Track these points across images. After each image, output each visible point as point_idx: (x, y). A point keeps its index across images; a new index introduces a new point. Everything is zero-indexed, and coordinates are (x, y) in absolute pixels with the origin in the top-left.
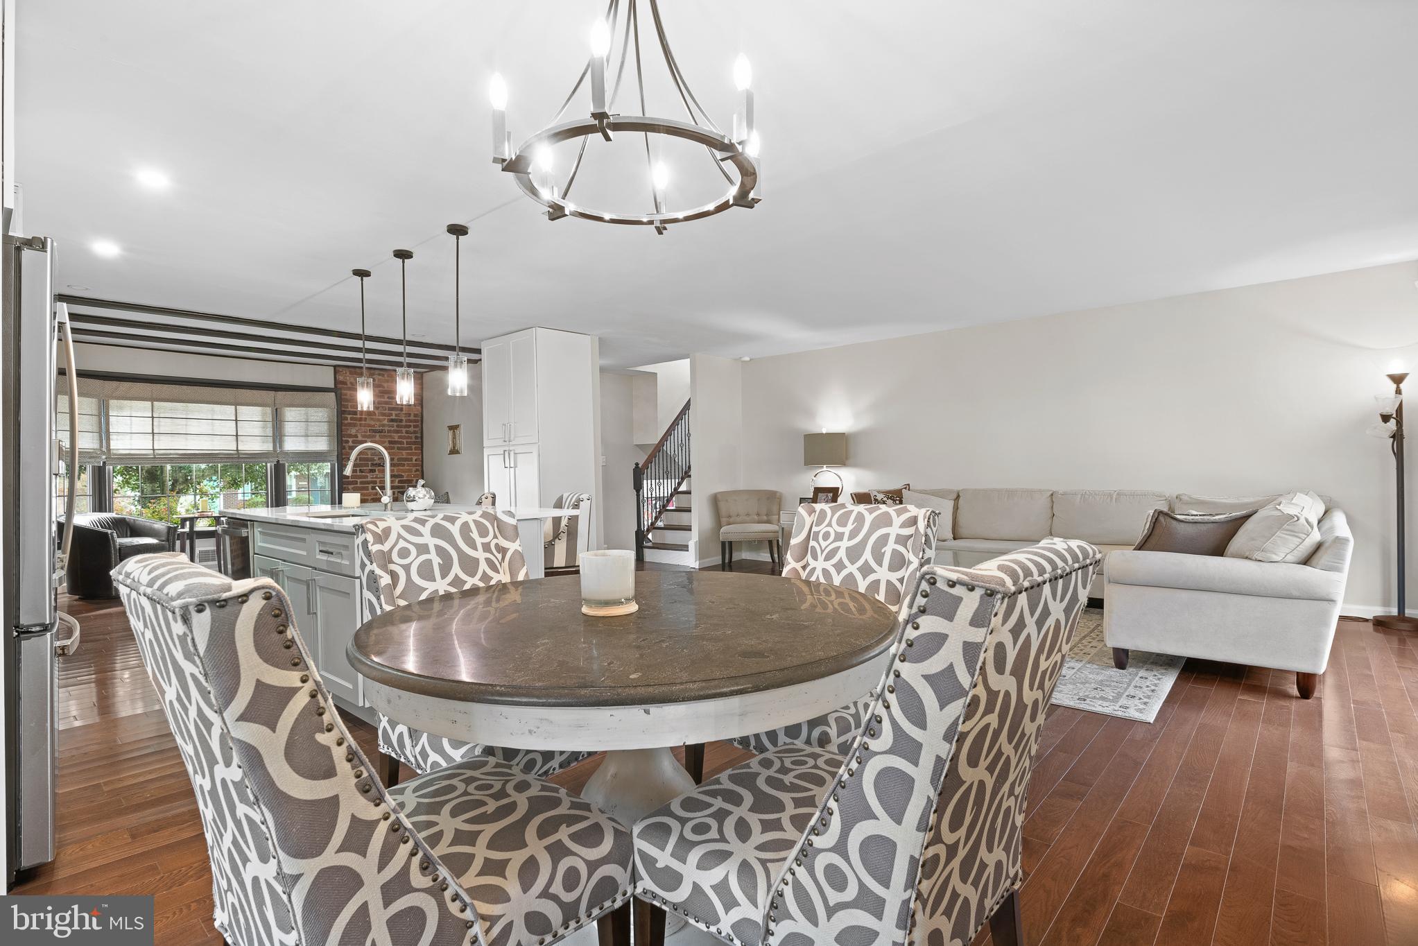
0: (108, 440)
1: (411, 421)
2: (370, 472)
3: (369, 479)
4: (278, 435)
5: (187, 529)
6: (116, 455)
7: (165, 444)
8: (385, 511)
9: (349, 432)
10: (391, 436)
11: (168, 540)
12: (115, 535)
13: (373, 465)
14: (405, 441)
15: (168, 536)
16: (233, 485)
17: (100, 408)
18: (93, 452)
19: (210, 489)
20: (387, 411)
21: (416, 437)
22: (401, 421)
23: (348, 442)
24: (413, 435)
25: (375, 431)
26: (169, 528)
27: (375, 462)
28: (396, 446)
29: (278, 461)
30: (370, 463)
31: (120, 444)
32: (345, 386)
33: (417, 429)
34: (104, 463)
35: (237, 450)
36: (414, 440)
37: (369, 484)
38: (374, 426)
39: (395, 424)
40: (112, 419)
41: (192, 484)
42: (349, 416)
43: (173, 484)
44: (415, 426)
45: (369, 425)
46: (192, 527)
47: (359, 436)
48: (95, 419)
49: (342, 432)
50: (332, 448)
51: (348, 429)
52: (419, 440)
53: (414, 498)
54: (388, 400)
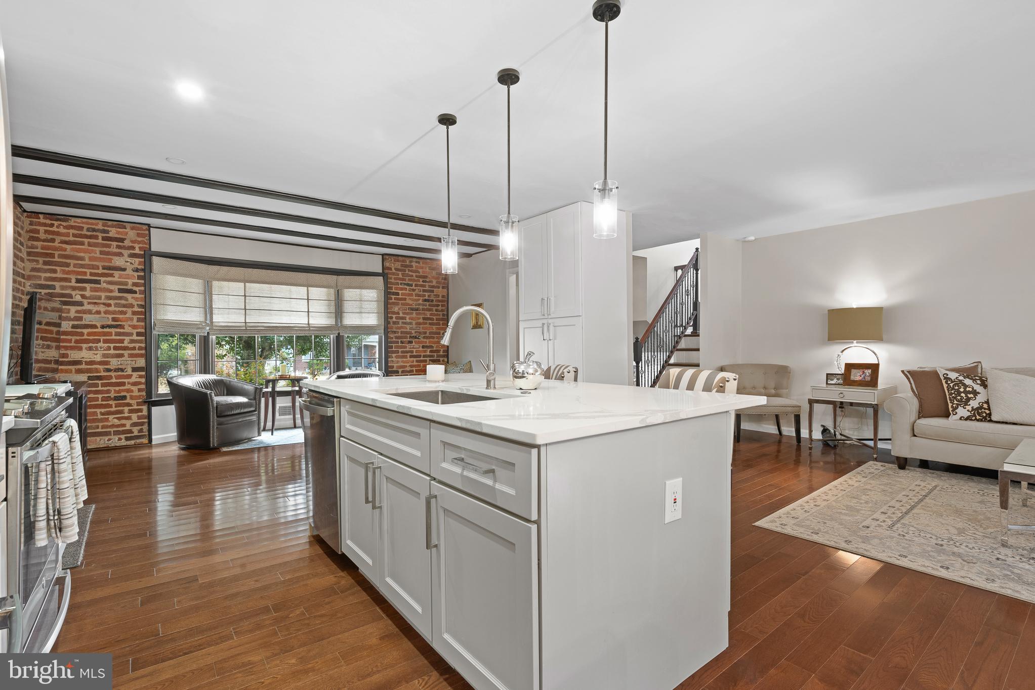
0: (211, 314)
1: (439, 301)
2: (408, 343)
3: (408, 349)
4: (338, 311)
5: (270, 389)
6: (217, 326)
7: (254, 318)
8: (487, 388)
9: (393, 310)
10: (424, 314)
11: (255, 399)
12: (213, 395)
13: (410, 337)
14: (435, 317)
15: (255, 395)
16: (301, 352)
17: (205, 287)
18: (199, 324)
19: (286, 355)
20: (421, 293)
21: (443, 315)
22: (432, 301)
23: (392, 318)
24: (441, 313)
25: (412, 309)
26: (256, 388)
27: (412, 335)
28: (428, 322)
29: (339, 334)
30: (408, 335)
31: (220, 319)
32: (391, 271)
33: (444, 308)
34: (208, 333)
35: (308, 324)
36: (441, 317)
37: (407, 353)
38: (411, 305)
39: (428, 303)
40: (214, 297)
41: (274, 351)
42: (393, 297)
43: (262, 351)
44: (442, 306)
45: (408, 304)
46: (273, 388)
47: (401, 313)
48: (202, 296)
49: (388, 309)
50: (380, 323)
51: (392, 307)
52: (446, 317)
53: (523, 374)
54: (422, 283)
